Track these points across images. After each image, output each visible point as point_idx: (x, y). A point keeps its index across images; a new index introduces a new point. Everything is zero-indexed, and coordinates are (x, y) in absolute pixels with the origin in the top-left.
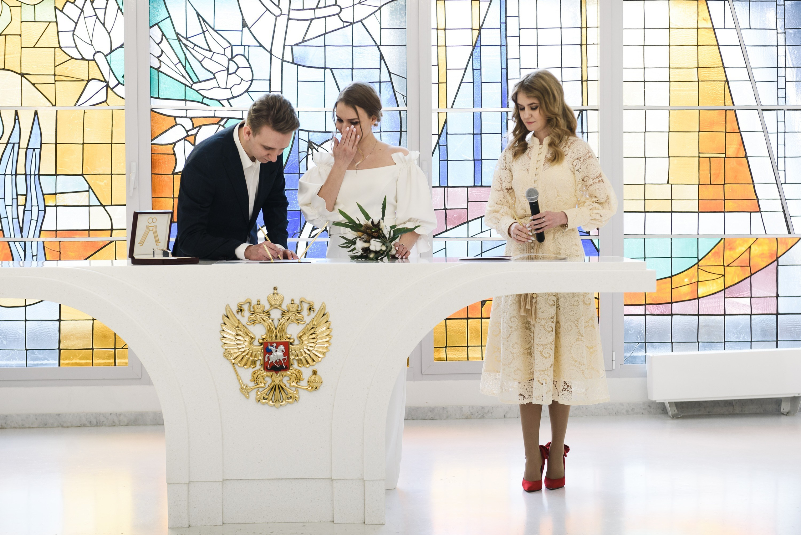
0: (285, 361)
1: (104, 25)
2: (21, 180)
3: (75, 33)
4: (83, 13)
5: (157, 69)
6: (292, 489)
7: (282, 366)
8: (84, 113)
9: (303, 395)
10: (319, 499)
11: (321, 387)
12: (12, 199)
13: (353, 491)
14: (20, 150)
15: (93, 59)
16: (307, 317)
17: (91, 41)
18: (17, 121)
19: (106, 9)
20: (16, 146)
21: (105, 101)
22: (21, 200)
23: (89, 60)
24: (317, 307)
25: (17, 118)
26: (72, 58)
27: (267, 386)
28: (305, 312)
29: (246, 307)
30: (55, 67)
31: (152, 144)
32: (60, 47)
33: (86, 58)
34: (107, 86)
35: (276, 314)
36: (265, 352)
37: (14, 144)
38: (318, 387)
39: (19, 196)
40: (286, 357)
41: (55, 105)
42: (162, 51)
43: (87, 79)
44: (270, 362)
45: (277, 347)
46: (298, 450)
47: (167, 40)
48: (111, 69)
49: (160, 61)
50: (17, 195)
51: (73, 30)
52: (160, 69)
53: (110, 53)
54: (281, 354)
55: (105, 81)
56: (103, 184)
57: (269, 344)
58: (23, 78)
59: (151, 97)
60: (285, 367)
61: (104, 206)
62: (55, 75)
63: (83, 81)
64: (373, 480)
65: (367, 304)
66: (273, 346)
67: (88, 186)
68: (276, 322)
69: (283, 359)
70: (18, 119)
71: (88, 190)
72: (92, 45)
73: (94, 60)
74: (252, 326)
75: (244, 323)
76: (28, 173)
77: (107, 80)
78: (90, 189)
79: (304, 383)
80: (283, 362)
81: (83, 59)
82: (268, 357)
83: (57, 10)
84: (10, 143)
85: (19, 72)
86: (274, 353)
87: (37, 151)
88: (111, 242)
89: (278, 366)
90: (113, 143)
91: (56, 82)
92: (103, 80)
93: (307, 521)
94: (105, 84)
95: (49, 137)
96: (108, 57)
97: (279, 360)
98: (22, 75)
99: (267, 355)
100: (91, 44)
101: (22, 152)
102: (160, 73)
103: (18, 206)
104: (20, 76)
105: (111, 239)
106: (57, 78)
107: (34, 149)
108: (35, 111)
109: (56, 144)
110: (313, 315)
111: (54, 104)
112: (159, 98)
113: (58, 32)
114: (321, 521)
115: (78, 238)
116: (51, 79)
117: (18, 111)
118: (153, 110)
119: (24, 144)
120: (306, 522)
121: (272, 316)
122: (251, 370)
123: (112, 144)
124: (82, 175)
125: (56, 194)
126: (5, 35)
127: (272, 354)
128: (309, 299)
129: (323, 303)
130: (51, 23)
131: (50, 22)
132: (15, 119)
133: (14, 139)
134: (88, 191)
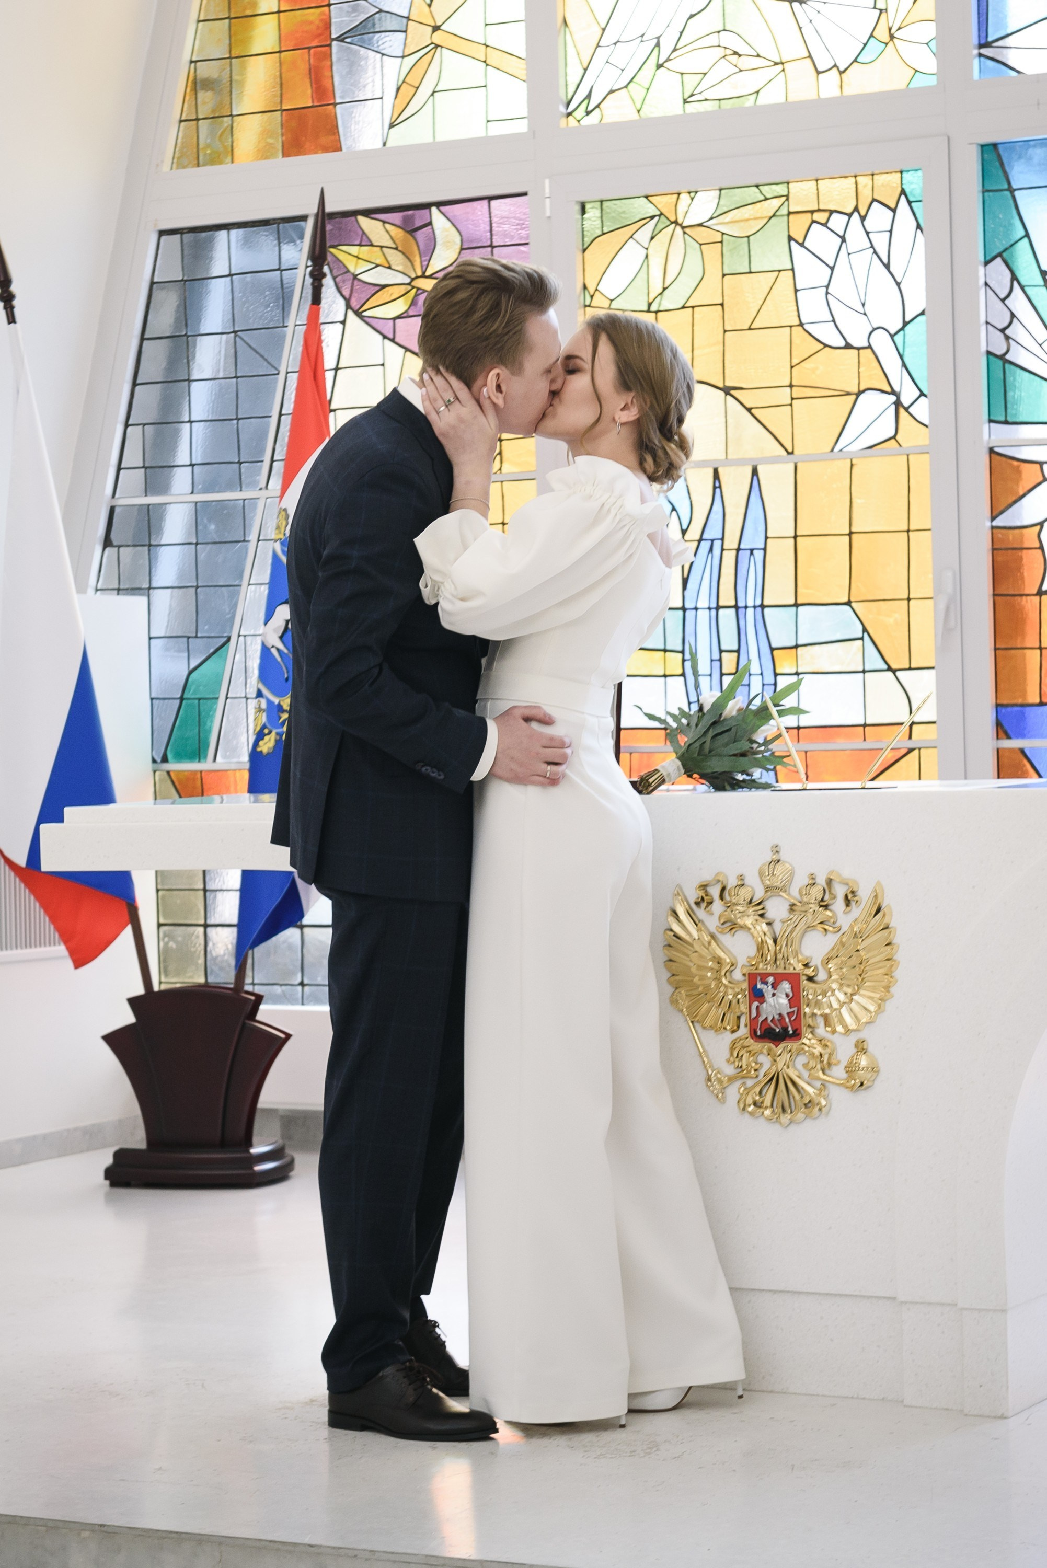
0: (793, 1018)
1: (887, 266)
2: (727, 616)
3: (829, 291)
4: (844, 244)
5: (1002, 357)
6: (822, 1318)
7: (785, 1029)
8: (852, 465)
9: (839, 1098)
10: (878, 1346)
11: (876, 1082)
12: (712, 661)
13: (943, 1332)
14: (725, 552)
15: (867, 345)
16: (845, 918)
17: (863, 305)
18: (718, 490)
19: (891, 231)
20: (717, 544)
21: (894, 437)
22: (729, 662)
23: (859, 349)
24: (865, 894)
25: (717, 484)
26: (826, 346)
27: (762, 1073)
28: (839, 905)
29: (715, 892)
30: (792, 367)
31: (993, 528)
32: (801, 325)
33: (855, 345)
34: (898, 404)
35: (777, 909)
36: (752, 995)
37: (712, 541)
38: (865, 1083)
39: (724, 654)
40: (795, 1009)
41: (792, 453)
42: (1013, 316)
43: (856, 390)
44: (761, 1019)
45: (774, 986)
46: (830, 1228)
47: (1022, 288)
48: (904, 365)
49: (1007, 338)
50: (721, 651)
51: (826, 284)
52: (1007, 357)
53: (902, 329)
54: (784, 1001)
55: (893, 392)
56: (891, 621)
57: (759, 978)
58: (728, 397)
59: (990, 421)
60: (791, 1032)
61: (894, 671)
62: (791, 386)
63: (848, 394)
64: (980, 1310)
65: (974, 887)
66: (766, 983)
67: (860, 628)
68: (777, 927)
69: (788, 1014)
70: (720, 487)
71: (860, 635)
72: (865, 314)
73: (870, 347)
74: (729, 935)
75: (713, 929)
76: (741, 604)
77: (897, 389)
78: (866, 635)
79: (839, 1072)
80: (787, 1020)
81: (848, 346)
82: (758, 1007)
83: (793, 243)
84: (706, 540)
85: (721, 385)
86: (770, 999)
87: (759, 555)
88: (910, 750)
89: (778, 1030)
90: (911, 528)
91: (794, 401)
92: (889, 389)
93: (855, 1396)
94: (893, 398)
95: (781, 524)
96: (898, 338)
97: (780, 1015)
98: (727, 391)
99: (756, 1004)
100: (863, 312)
101: (729, 557)
102: (1007, 366)
103: (722, 675)
104: (722, 394)
105: (910, 744)
106: (797, 392)
107: (752, 551)
108: (753, 466)
109: (795, 537)
110: (856, 911)
111: (790, 450)
112: (1006, 422)
113: (796, 291)
114: (883, 1399)
115: (841, 743)
116: (784, 396)
117: (720, 471)
118: (996, 449)
119: (731, 542)
120: (852, 1397)
121: (771, 914)
122: (728, 1038)
123: (908, 531)
124: (849, 603)
125: (796, 647)
126: (693, 307)
127: (764, 1002)
128: (847, 872)
129: (878, 883)
130: (781, 273)
131: (779, 271)
132: (715, 488)
133: (713, 532)
134: (862, 639)
